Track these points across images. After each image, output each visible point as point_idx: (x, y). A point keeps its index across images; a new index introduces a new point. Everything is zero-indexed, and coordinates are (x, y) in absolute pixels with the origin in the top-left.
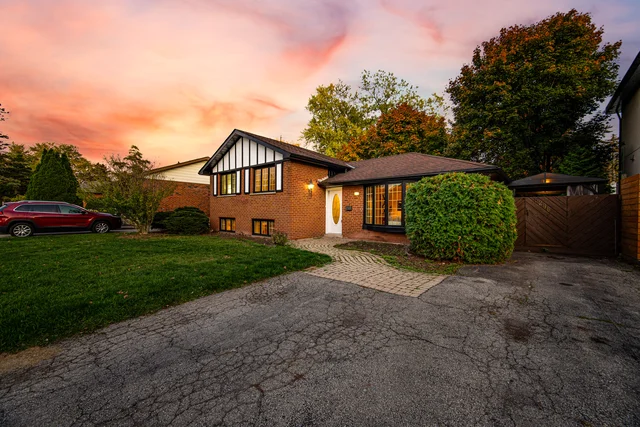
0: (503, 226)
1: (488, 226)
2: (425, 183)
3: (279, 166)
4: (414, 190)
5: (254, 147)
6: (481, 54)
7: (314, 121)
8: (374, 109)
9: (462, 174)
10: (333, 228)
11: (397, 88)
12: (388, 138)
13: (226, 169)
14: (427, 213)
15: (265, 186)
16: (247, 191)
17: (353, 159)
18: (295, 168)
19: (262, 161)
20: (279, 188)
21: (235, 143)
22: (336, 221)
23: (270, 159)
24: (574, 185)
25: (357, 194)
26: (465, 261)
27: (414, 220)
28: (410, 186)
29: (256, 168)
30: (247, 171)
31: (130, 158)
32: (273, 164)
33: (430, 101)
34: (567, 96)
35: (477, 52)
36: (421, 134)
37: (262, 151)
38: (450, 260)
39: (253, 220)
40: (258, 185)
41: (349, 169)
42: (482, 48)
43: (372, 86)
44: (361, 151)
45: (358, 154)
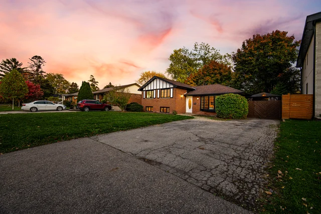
0: (243, 109)
1: (239, 109)
2: (221, 96)
3: (172, 89)
4: (218, 99)
5: (161, 82)
6: (246, 44)
7: (171, 65)
8: (199, 60)
9: (233, 94)
10: (189, 110)
11: (210, 51)
12: (207, 75)
13: (149, 89)
14: (222, 105)
15: (165, 96)
16: (158, 97)
17: (191, 83)
18: (178, 90)
19: (165, 87)
20: (171, 96)
21: (153, 80)
22: (190, 108)
23: (168, 87)
24: (271, 97)
25: (198, 99)
26: (232, 118)
27: (218, 107)
28: (217, 97)
29: (162, 89)
30: (158, 90)
31: (90, 81)
32: (170, 88)
33: (225, 56)
34: (277, 63)
35: (244, 43)
36: (221, 74)
37: (165, 84)
38: (229, 118)
39: (161, 107)
40: (162, 95)
41: (194, 90)
42: (246, 42)
43: (198, 49)
44: (195, 80)
45: (194, 81)
